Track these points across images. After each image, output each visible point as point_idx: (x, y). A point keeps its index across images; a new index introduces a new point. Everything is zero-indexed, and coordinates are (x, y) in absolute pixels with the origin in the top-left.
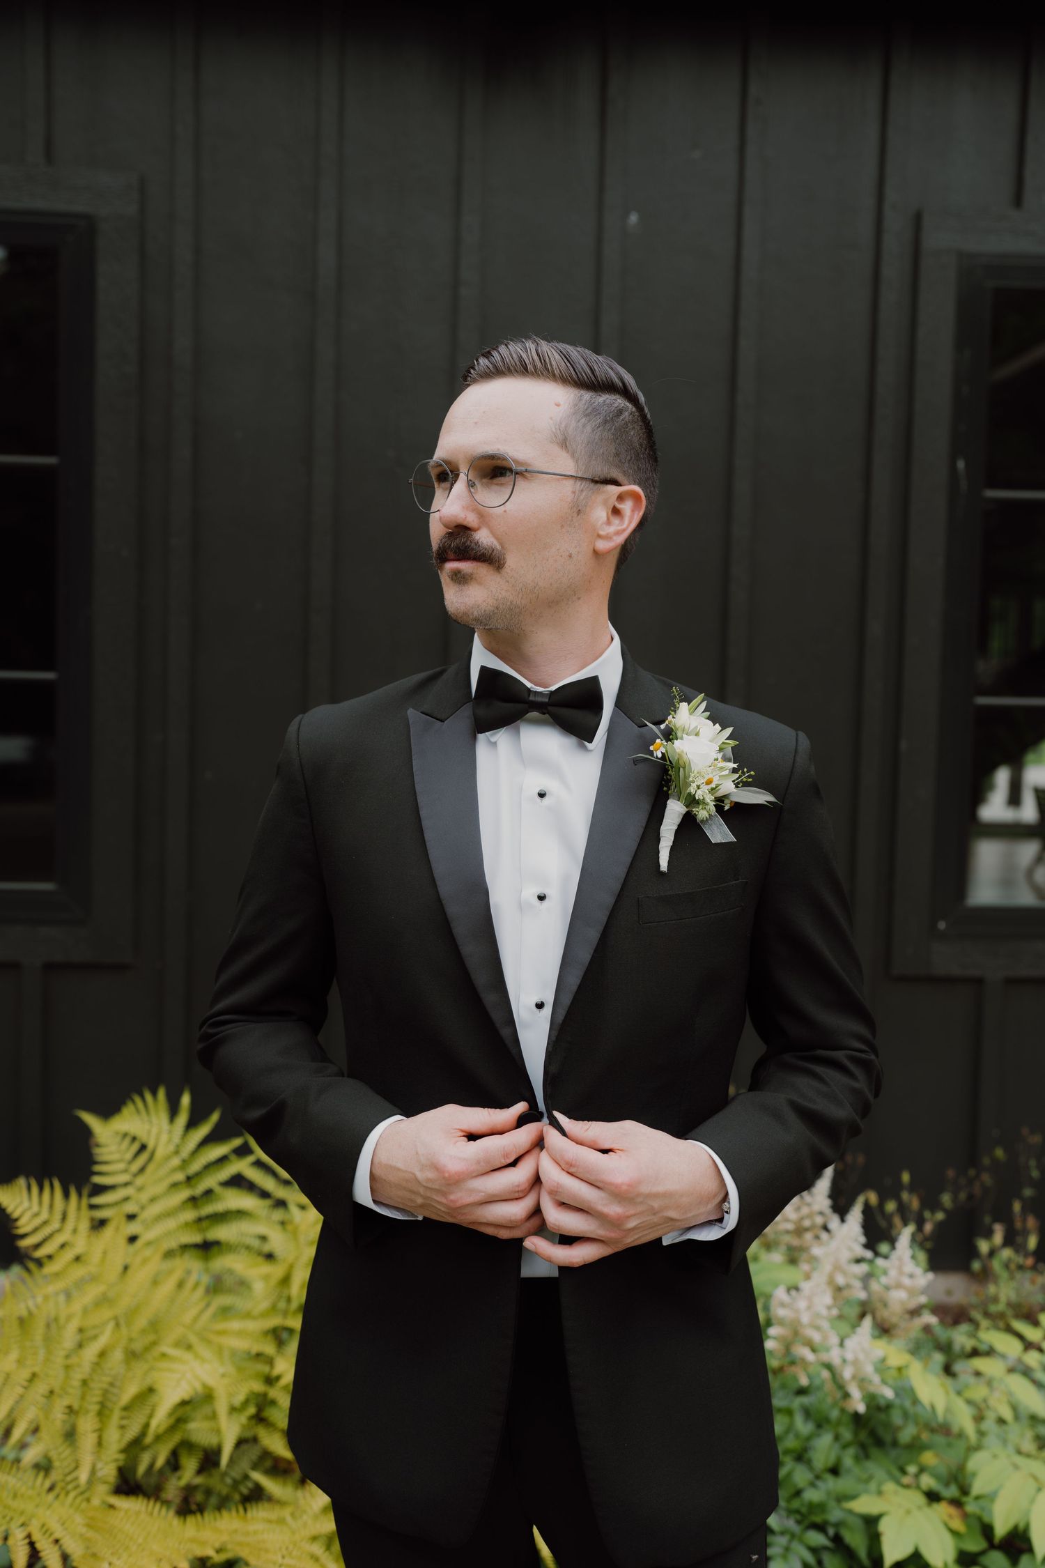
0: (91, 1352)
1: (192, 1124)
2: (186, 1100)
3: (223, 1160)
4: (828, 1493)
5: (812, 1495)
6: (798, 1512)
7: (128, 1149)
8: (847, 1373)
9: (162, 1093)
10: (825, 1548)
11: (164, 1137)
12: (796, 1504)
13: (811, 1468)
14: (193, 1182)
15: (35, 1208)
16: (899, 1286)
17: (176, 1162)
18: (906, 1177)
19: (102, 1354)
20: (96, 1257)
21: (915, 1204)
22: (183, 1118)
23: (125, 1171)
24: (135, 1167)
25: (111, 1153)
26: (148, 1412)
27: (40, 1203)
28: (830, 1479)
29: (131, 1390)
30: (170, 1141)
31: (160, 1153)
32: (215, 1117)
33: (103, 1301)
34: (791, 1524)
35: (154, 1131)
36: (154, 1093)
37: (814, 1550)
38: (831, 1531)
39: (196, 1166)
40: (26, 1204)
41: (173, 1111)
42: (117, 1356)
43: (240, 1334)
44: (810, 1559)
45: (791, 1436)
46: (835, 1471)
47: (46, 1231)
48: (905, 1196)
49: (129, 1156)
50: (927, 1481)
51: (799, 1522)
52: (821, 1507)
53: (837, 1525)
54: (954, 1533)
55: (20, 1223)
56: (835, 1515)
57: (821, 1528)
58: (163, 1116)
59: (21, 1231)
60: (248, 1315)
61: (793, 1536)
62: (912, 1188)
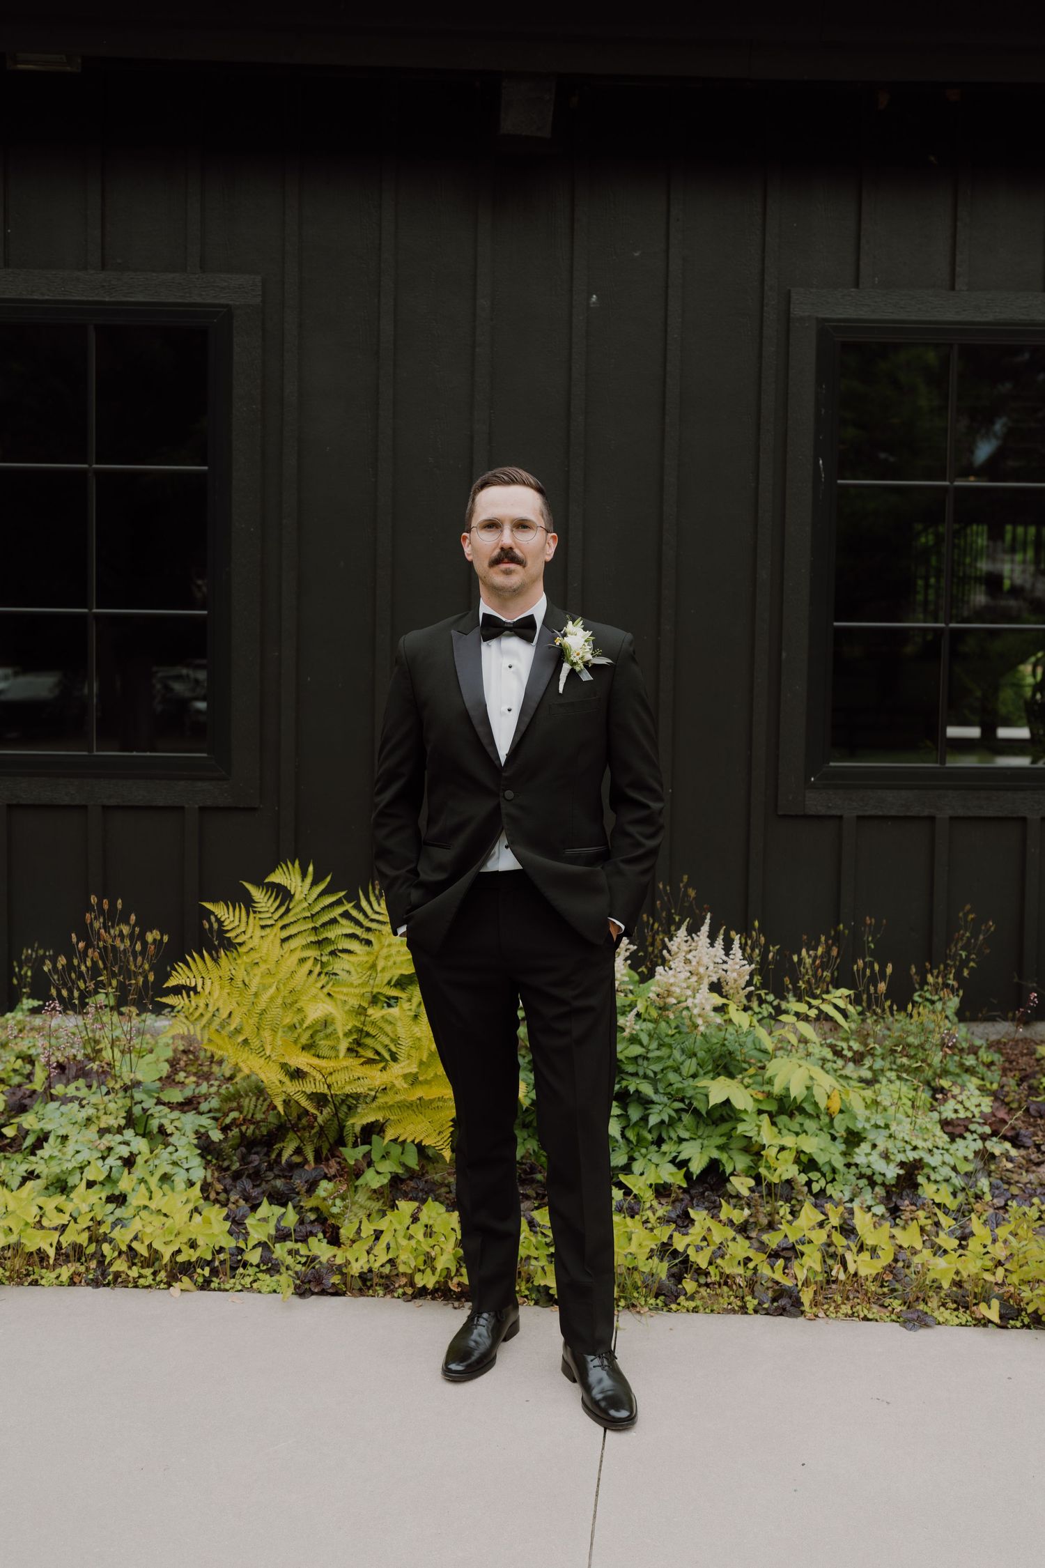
0: (265, 997)
1: (315, 883)
2: (311, 869)
3: (332, 905)
4: (689, 1086)
5: (680, 1085)
6: (669, 1094)
7: (271, 905)
8: (696, 1011)
9: (297, 863)
10: (683, 1110)
11: (299, 889)
12: (669, 1090)
13: (680, 1074)
14: (314, 918)
15: (232, 919)
16: (734, 970)
17: (305, 905)
18: (756, 924)
19: (272, 999)
20: (265, 951)
21: (762, 940)
22: (309, 879)
23: (269, 918)
24: (276, 916)
25: (262, 907)
26: (296, 1036)
27: (234, 916)
28: (691, 1079)
29: (287, 1021)
30: (302, 892)
31: (298, 897)
32: (328, 879)
33: (269, 973)
34: (665, 1099)
35: (294, 884)
36: (293, 864)
37: (677, 1111)
38: (687, 1101)
39: (317, 909)
40: (227, 916)
41: (304, 875)
42: (279, 1001)
43: (346, 994)
44: (673, 1114)
45: (671, 1060)
46: (694, 1076)
47: (238, 931)
48: (754, 933)
49: (272, 910)
50: (747, 1081)
51: (669, 1099)
52: (683, 1090)
53: (690, 1098)
54: (756, 1100)
55: (225, 924)
56: (689, 1093)
57: (682, 1100)
58: (299, 878)
59: (225, 928)
60: (351, 985)
61: (666, 1105)
62: (761, 930)
